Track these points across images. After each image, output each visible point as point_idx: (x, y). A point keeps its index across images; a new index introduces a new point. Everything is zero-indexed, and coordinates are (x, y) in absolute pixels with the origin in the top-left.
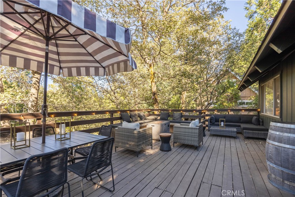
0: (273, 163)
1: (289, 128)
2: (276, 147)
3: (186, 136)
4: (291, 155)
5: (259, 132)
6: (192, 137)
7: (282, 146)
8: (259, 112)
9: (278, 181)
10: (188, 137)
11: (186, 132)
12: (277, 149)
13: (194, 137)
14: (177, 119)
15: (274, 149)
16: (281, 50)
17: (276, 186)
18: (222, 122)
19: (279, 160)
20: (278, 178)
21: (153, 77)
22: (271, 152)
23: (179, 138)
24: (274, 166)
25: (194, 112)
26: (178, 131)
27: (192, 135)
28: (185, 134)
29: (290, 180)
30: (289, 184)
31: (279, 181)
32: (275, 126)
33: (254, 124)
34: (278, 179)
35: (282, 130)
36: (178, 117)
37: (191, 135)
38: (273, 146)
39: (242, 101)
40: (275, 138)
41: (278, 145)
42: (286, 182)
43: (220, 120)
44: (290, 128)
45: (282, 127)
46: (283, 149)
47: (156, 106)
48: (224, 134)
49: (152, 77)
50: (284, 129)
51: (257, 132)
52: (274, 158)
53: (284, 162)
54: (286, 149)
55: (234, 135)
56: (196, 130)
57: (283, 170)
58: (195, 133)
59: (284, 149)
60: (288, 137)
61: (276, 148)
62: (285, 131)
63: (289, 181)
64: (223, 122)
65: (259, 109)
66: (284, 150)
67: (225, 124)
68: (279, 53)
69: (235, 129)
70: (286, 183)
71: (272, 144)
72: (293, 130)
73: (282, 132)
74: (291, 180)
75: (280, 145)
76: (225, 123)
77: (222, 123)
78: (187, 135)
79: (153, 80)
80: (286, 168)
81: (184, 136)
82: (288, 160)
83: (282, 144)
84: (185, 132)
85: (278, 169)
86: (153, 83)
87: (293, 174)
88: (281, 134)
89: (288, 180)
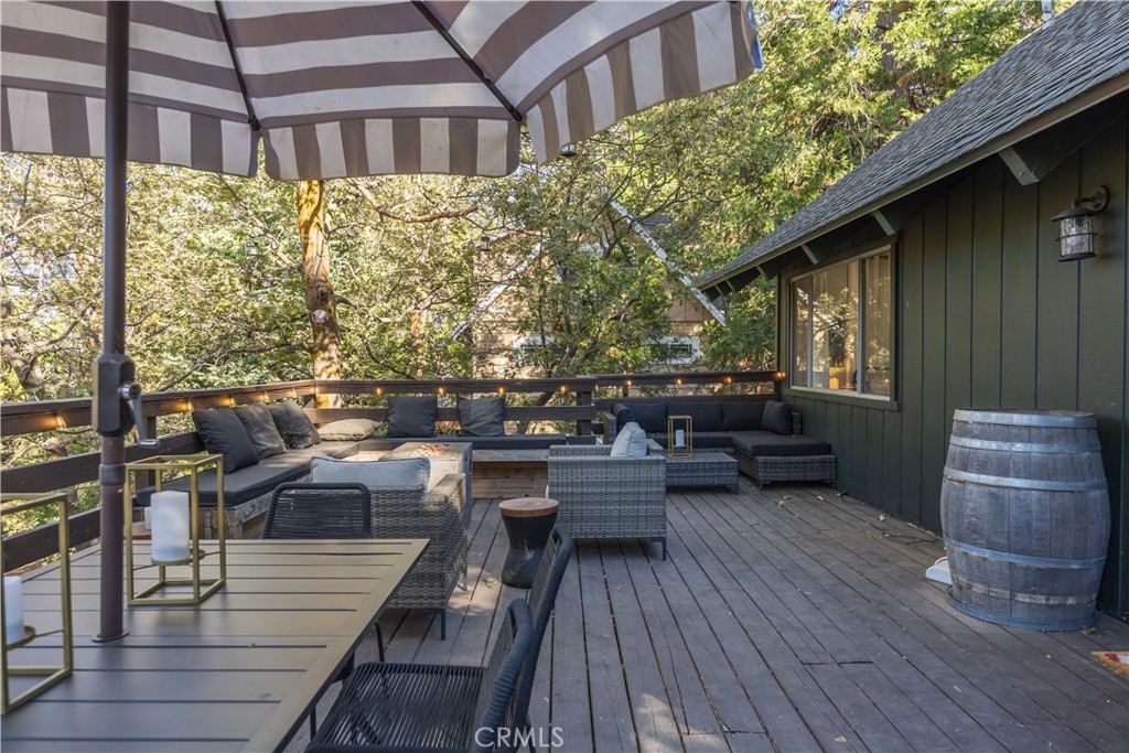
0: (981, 546)
1: (1025, 427)
2: (993, 490)
3: (612, 503)
4: (1035, 508)
5: (807, 458)
6: (638, 503)
7: (1010, 485)
8: (778, 383)
9: (996, 601)
10: (620, 503)
11: (613, 484)
12: (995, 496)
13: (647, 502)
14: (484, 430)
15: (984, 501)
16: (1036, 174)
17: (991, 617)
18: (678, 432)
19: (1003, 532)
20: (996, 591)
21: (316, 198)
22: (974, 509)
23: (578, 514)
24: (987, 554)
25: (563, 389)
26: (572, 484)
27: (639, 493)
28: (606, 494)
29: (1033, 588)
30: (1027, 600)
31: (998, 599)
32: (983, 424)
33: (775, 432)
34: (996, 593)
35: (986, 432)
36: (490, 418)
37: (633, 493)
38: (982, 488)
39: (676, 340)
40: (985, 463)
41: (997, 484)
42: (1021, 597)
43: (674, 420)
44: (1030, 427)
45: (1008, 426)
46: (1013, 493)
47: (326, 363)
48: (694, 482)
49: (311, 195)
50: (1014, 431)
51: (800, 458)
52: (986, 527)
53: (1017, 535)
54: (1022, 492)
55: (730, 478)
56: (654, 468)
57: (1015, 561)
58: (649, 483)
59: (1018, 493)
60: (1027, 455)
61: (992, 495)
62: (1016, 436)
63: (1026, 593)
64: (682, 431)
65: (779, 370)
66: (1017, 498)
67: (694, 438)
68: (1023, 183)
69: (724, 457)
70: (1021, 599)
71: (978, 484)
72: (1037, 431)
73: (1008, 441)
74: (1035, 585)
75: (1005, 484)
76: (691, 434)
77: (680, 434)
78: (616, 498)
79: (315, 213)
80: (1022, 554)
81: (600, 503)
82: (1029, 525)
83: (1010, 479)
84: (607, 485)
85: (1000, 562)
86: (313, 231)
87: (1041, 567)
88: (1005, 446)
89: (1025, 590)
